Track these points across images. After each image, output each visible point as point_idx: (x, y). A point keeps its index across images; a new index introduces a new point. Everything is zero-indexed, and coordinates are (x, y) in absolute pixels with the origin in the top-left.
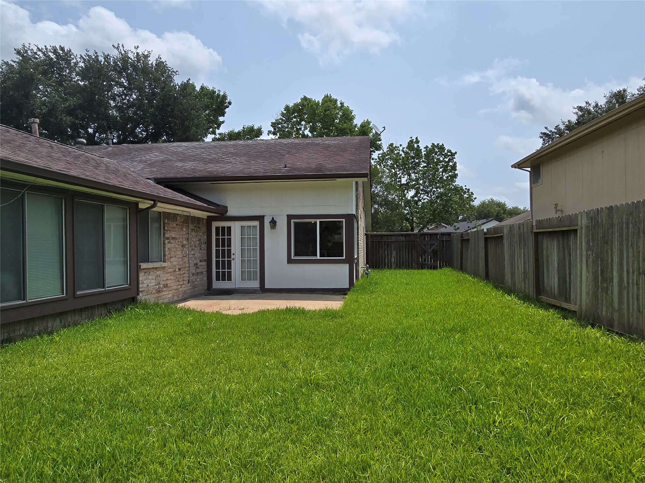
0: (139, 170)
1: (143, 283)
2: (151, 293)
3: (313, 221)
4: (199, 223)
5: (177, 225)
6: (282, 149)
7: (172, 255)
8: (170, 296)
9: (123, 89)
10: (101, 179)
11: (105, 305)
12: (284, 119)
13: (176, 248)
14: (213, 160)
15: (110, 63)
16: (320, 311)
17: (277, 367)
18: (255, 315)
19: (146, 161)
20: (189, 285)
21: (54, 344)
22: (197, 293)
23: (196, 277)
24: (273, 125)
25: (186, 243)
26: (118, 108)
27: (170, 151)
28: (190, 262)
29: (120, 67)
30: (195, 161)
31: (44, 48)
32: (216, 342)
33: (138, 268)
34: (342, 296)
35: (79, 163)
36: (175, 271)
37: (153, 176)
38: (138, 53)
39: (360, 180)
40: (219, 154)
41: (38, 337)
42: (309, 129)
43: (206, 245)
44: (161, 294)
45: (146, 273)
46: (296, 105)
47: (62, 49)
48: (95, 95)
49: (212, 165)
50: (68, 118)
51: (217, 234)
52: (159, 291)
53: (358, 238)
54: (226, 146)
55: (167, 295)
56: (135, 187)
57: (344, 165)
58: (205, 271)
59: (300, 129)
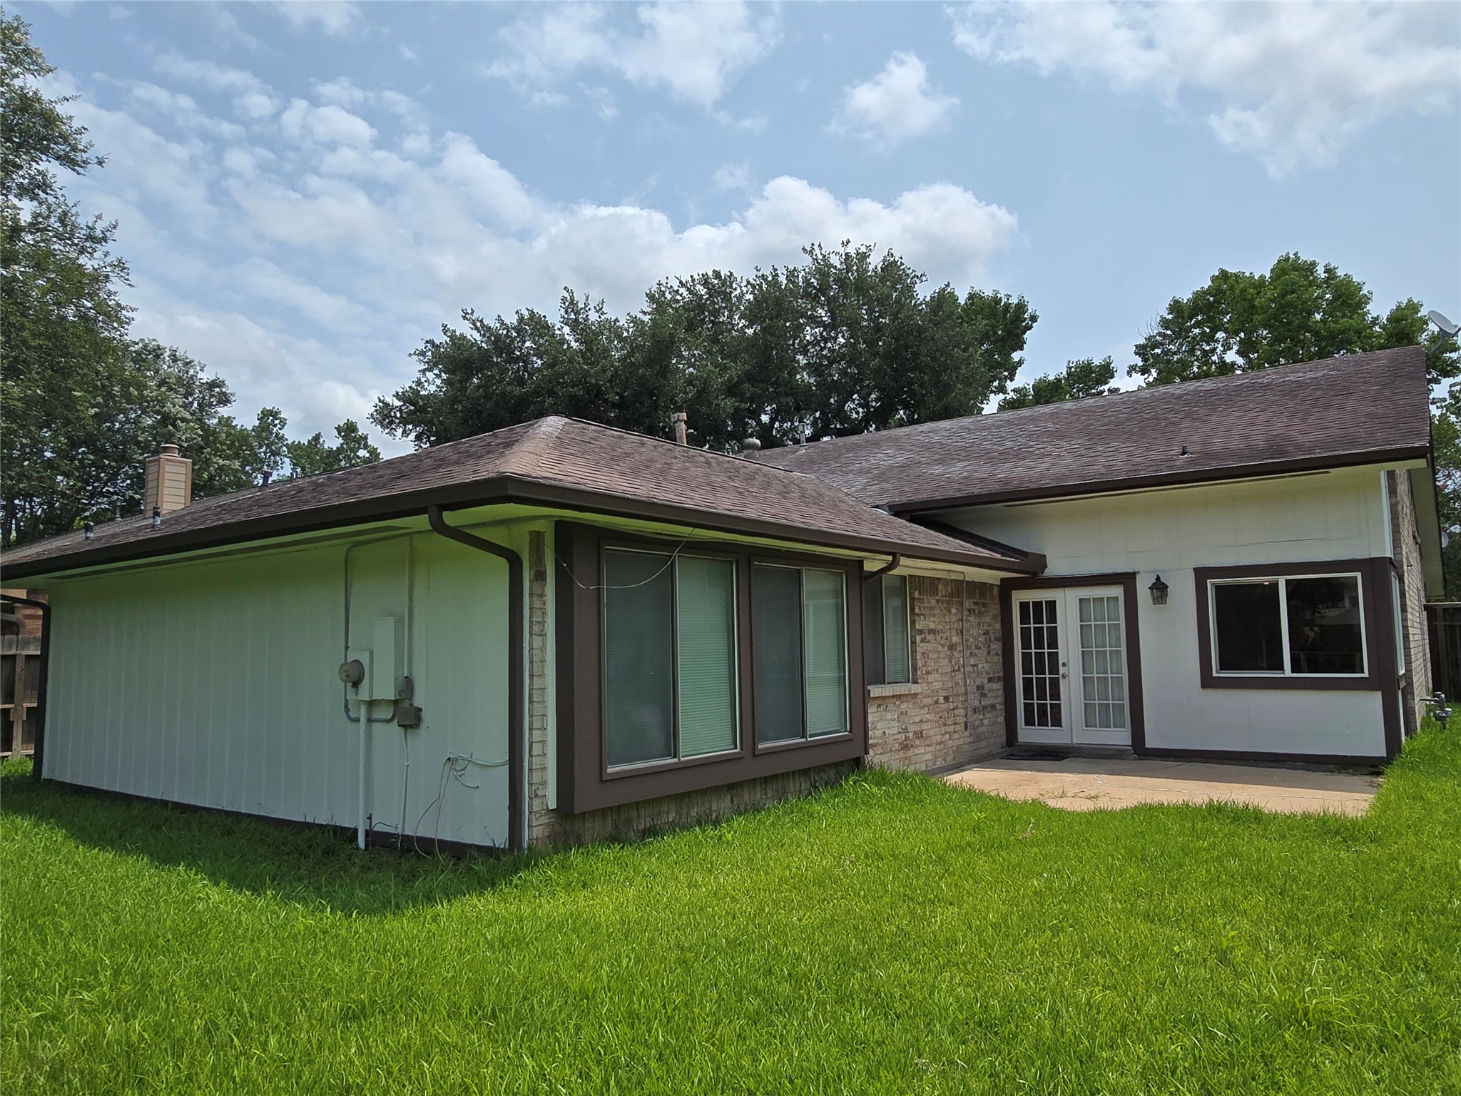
0: (858, 491)
1: (875, 728)
2: (891, 750)
3: (1266, 580)
4: (983, 595)
5: (938, 601)
6: (1171, 410)
7: (930, 669)
8: (929, 757)
9: (822, 329)
10: (796, 520)
11: (806, 772)
12: (1169, 332)
13: (939, 652)
14: (1008, 454)
15: (798, 283)
16: (1306, 816)
17: (1205, 960)
18: (1129, 817)
19: (869, 471)
20: (967, 733)
21: (725, 846)
22: (984, 751)
23: (981, 717)
24: (1141, 351)
25: (958, 641)
26: (814, 369)
27: (916, 442)
28: (968, 681)
29: (815, 288)
30: (968, 460)
31: (690, 279)
32: (1041, 875)
33: (865, 695)
34: (1368, 778)
35: (755, 490)
36: (937, 702)
37: (886, 501)
38: (846, 254)
39: (1401, 467)
40: (1020, 439)
41: (697, 829)
42: (1235, 348)
43: (1000, 644)
44: (910, 753)
45: (879, 706)
46: (1199, 296)
47: (717, 274)
48: (772, 349)
49: (1006, 465)
50: (729, 402)
51: (1024, 618)
52: (906, 747)
53: (1405, 620)
54: (1033, 419)
55: (923, 756)
56: (857, 528)
57: (1351, 430)
58: (1000, 704)
59: (1213, 351)
